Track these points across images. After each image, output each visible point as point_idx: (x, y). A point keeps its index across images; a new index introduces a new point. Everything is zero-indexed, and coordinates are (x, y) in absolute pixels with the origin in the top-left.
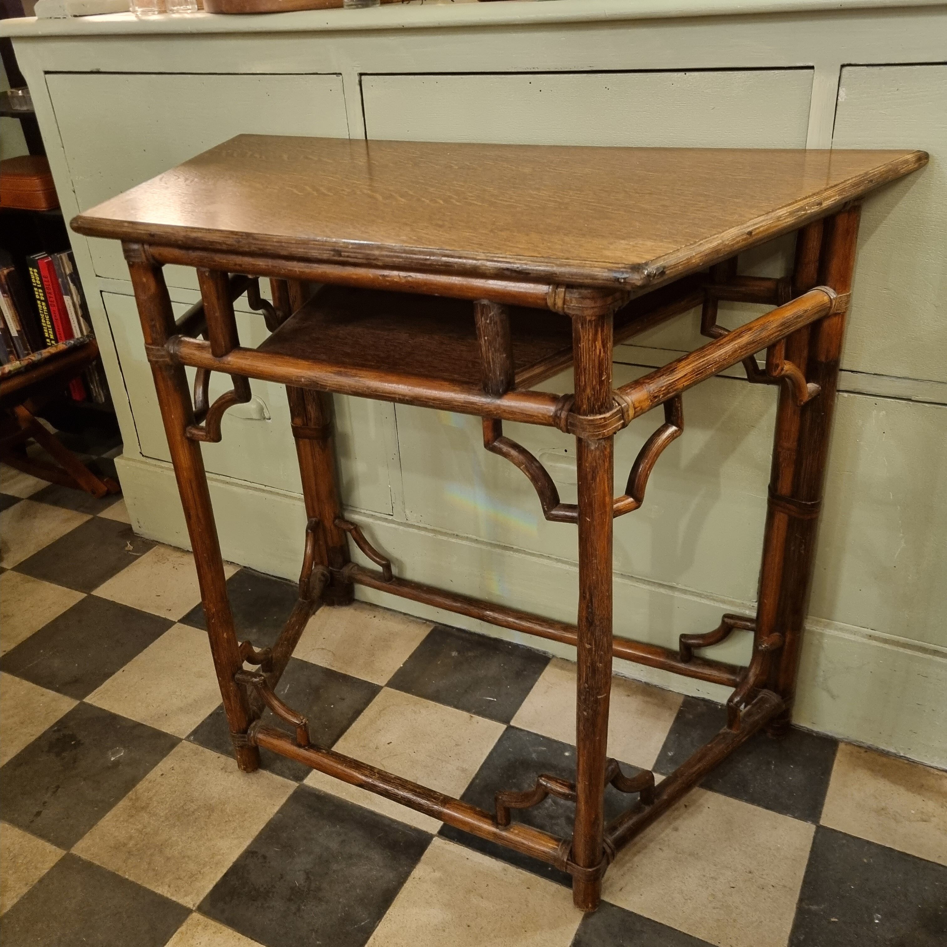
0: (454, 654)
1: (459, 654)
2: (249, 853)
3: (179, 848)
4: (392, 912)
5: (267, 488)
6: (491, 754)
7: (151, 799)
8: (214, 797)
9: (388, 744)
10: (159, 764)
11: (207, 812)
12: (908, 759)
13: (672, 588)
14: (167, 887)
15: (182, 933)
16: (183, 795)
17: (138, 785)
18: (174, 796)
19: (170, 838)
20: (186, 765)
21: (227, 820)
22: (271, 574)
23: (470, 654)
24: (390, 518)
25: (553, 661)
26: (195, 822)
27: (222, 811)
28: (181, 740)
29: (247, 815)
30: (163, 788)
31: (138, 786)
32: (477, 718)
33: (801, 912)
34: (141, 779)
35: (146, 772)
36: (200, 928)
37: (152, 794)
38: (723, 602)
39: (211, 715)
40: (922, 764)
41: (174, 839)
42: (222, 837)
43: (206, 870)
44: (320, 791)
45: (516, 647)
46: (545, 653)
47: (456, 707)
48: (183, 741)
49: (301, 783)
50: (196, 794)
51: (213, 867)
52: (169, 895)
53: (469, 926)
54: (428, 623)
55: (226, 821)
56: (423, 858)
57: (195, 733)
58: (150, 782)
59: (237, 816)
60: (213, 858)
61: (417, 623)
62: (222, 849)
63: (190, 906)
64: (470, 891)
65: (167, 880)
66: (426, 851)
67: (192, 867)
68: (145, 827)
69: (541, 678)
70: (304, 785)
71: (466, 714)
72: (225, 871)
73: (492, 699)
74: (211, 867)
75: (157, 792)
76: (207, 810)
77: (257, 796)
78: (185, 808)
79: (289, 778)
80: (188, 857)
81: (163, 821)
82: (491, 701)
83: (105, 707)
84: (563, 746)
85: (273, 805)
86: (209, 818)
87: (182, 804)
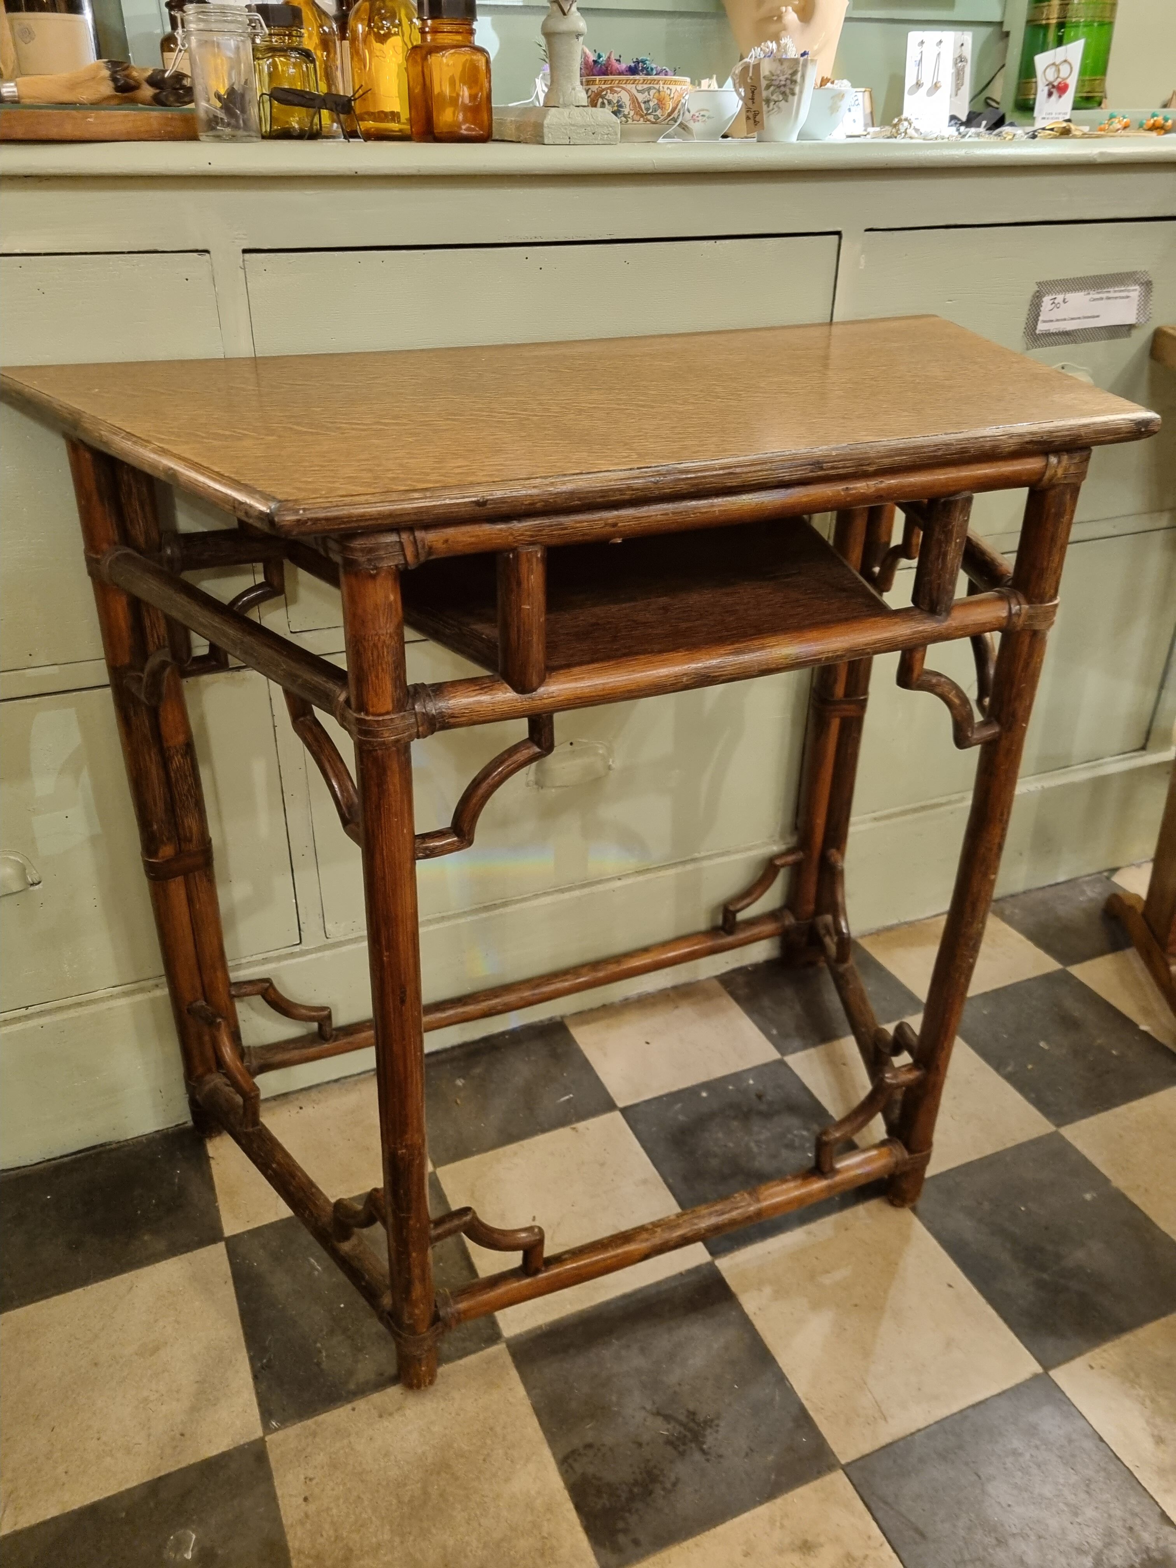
0: (460, 1082)
1: (464, 1078)
2: (565, 1463)
3: (474, 1543)
4: (785, 1360)
5: (31, 1010)
6: (644, 1147)
7: (338, 1538)
8: (424, 1453)
9: (534, 1220)
10: (279, 1493)
11: (443, 1475)
12: (906, 923)
13: (694, 860)
16: (378, 1491)
17: (290, 1544)
18: (366, 1503)
19: (444, 1547)
20: (321, 1458)
21: (483, 1457)
22: (58, 1155)
23: (477, 1071)
24: (297, 949)
25: (567, 1022)
26: (447, 1500)
27: (460, 1454)
28: (262, 1440)
29: (498, 1429)
30: (334, 1511)
31: (293, 1543)
32: (581, 1125)
33: (1009, 1078)
34: (282, 1534)
35: (276, 1520)
37: (331, 1533)
38: (749, 849)
39: (255, 1377)
40: (919, 920)
41: (451, 1543)
42: (507, 1480)
43: (546, 1528)
44: (540, 1327)
45: (513, 1033)
46: (551, 1019)
47: (544, 1131)
48: (267, 1439)
49: (503, 1339)
50: (394, 1473)
51: (549, 1516)
53: (856, 1305)
55: (484, 1460)
56: (733, 1288)
57: (266, 1414)
58: (302, 1524)
59: (489, 1442)
60: (533, 1509)
61: (365, 1080)
62: (528, 1490)
64: (812, 1277)
67: (524, 1544)
69: (582, 1047)
70: (510, 1339)
71: (563, 1131)
72: (570, 1506)
73: (567, 1097)
74: (548, 1520)
75: (333, 1523)
76: (439, 1473)
77: (476, 1400)
78: (406, 1500)
79: (482, 1349)
80: (502, 1540)
81: (402, 1542)
82: (568, 1100)
83: (53, 1512)
84: (691, 1092)
85: (510, 1389)
86: (457, 1479)
87: (394, 1501)
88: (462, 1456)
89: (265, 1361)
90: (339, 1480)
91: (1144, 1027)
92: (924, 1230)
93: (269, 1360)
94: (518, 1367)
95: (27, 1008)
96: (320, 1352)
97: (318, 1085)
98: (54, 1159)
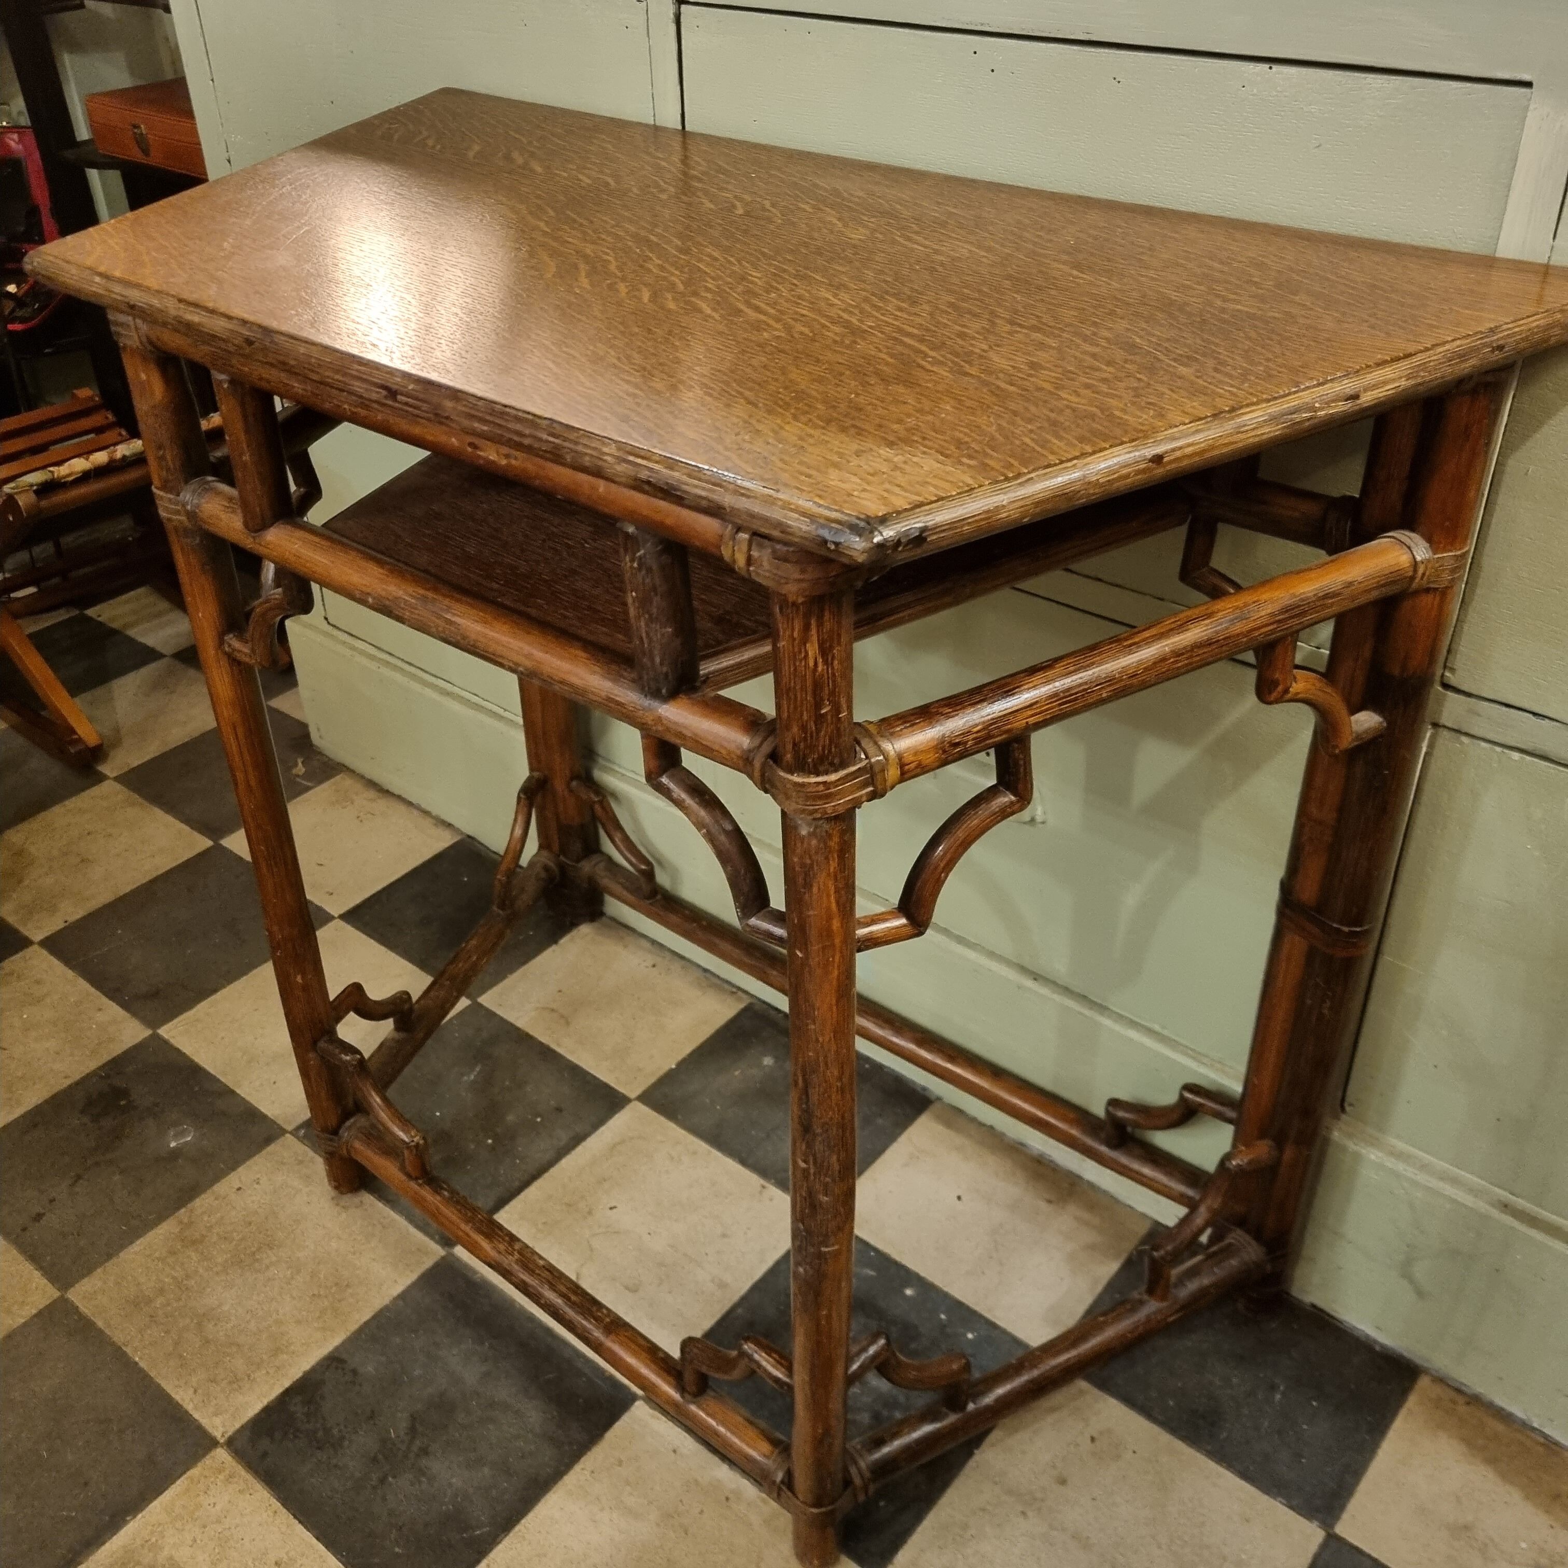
0: (768, 1061)
1: (776, 1062)
2: (331, 1361)
3: (229, 1326)
7: (210, 1228)
8: (307, 1247)
9: (611, 1208)
10: (240, 1169)
11: (289, 1271)
14: (190, 1392)
15: (192, 1480)
16: (260, 1233)
17: (198, 1200)
18: (247, 1231)
19: (220, 1305)
20: (279, 1179)
21: (316, 1292)
25: (935, 1106)
26: (266, 1286)
28: (284, 1132)
29: (349, 1291)
30: (233, 1213)
31: (197, 1202)
32: (771, 1190)
34: (204, 1191)
35: (216, 1180)
36: (221, 1477)
37: (214, 1221)
41: (225, 1308)
43: (259, 1374)
44: (476, 1273)
45: (878, 1068)
46: (924, 1089)
47: (743, 1162)
48: (288, 1135)
49: (450, 1251)
50: (281, 1235)
51: (271, 1371)
52: (189, 1407)
54: (740, 993)
55: (314, 1295)
58: (216, 1199)
59: (333, 1290)
60: (275, 1355)
62: (292, 1343)
63: (218, 1434)
64: (669, 1515)
65: (194, 1380)
67: (239, 1364)
68: (188, 1277)
69: (904, 1137)
70: (453, 1255)
71: (755, 1180)
72: (287, 1384)
74: (268, 1373)
75: (222, 1218)
76: (290, 1267)
77: (375, 1259)
78: (257, 1257)
79: (432, 1237)
80: (238, 1345)
81: (217, 1273)
83: (187, 1050)
84: (906, 1276)
85: (395, 1281)
86: (287, 1283)
88: (311, 1277)
90: (262, 1201)
94: (421, 1277)
97: (689, 961)
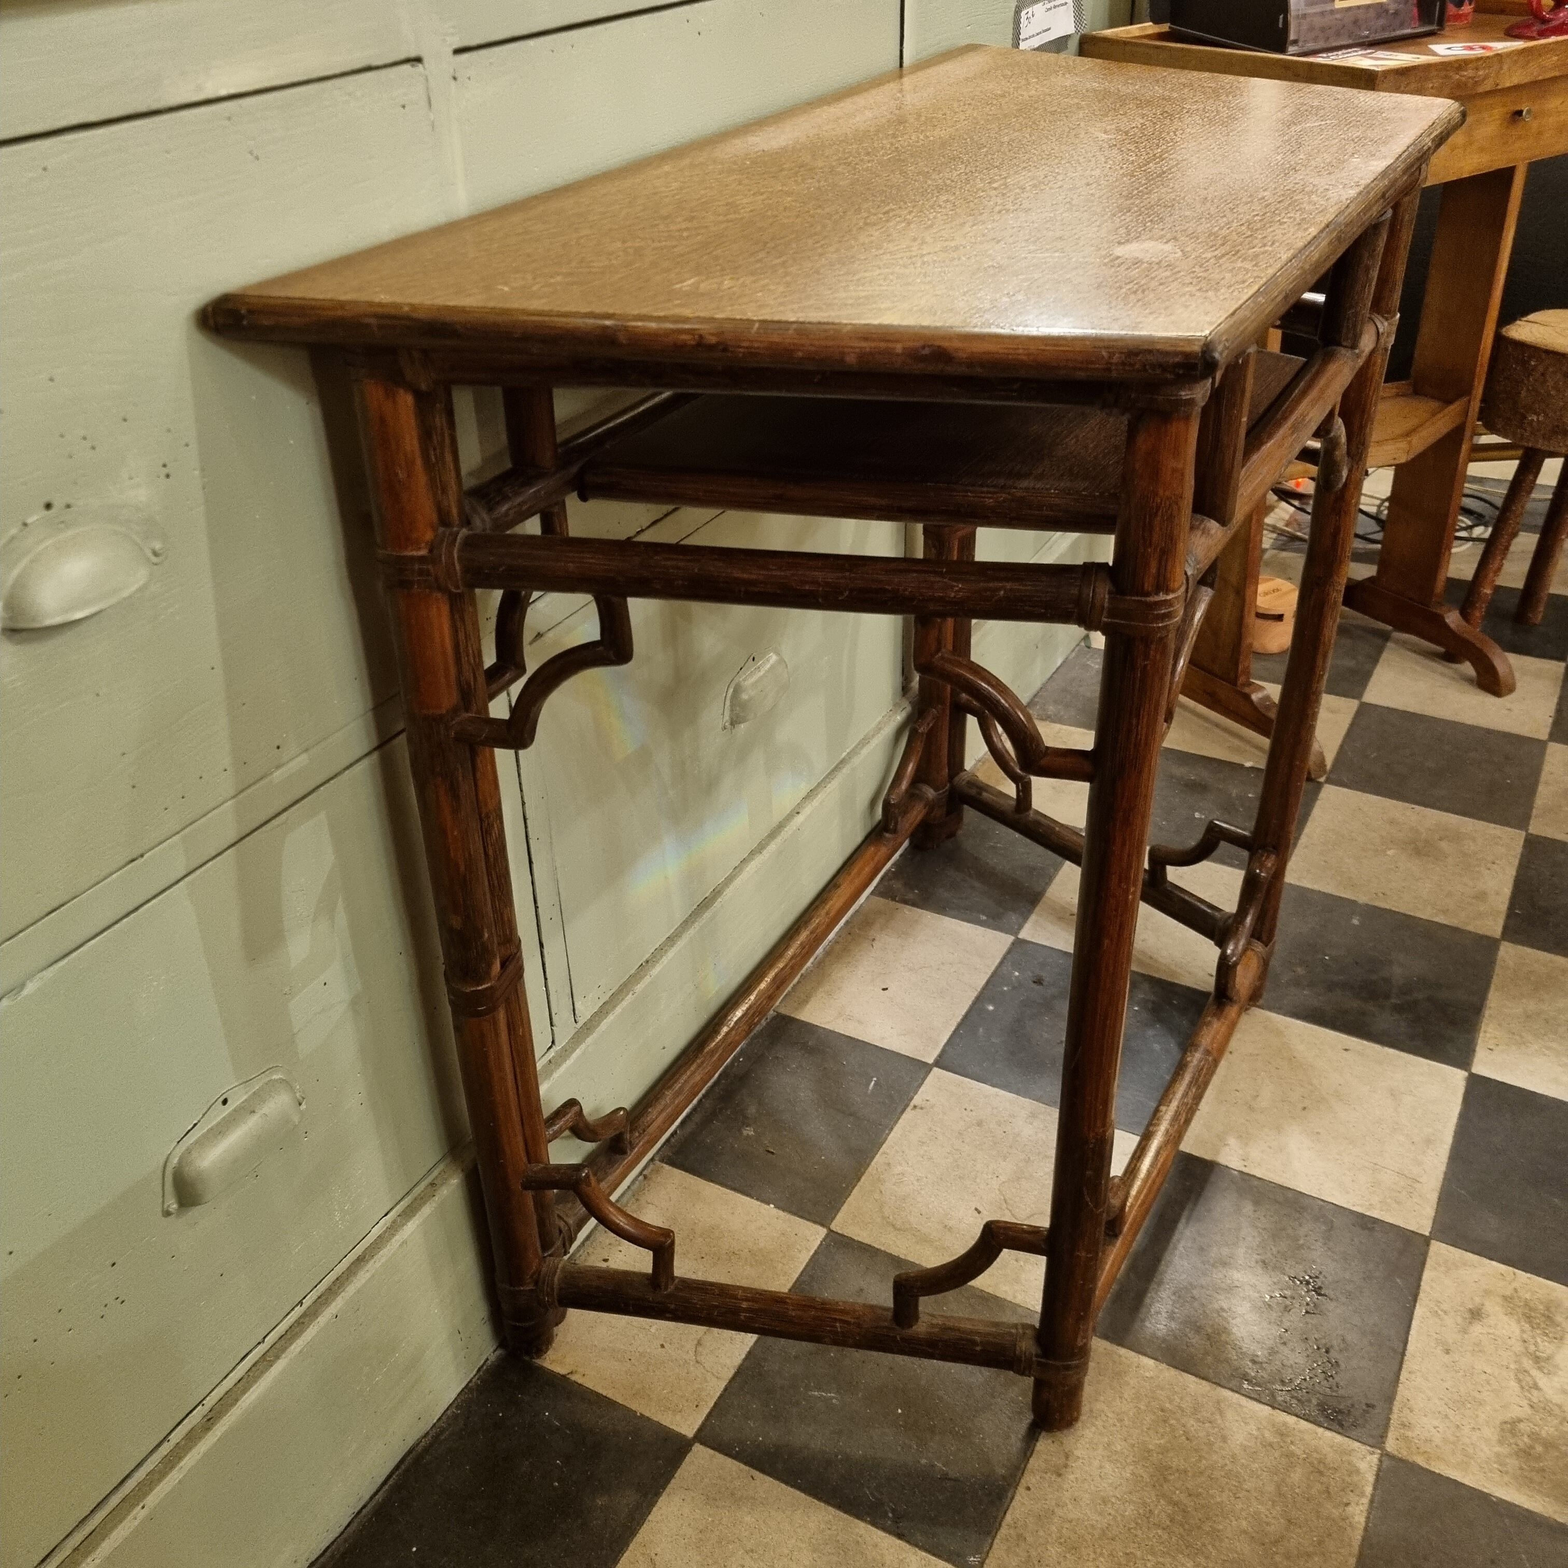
0: (748, 1132)
1: (748, 1125)
3: (1262, 1508)
4: (1305, 1187)
6: (996, 1085)
8: (1133, 1474)
9: (979, 1212)
11: (1171, 1478)
14: (1350, 1509)
15: (1428, 1460)
16: (1136, 1536)
18: (1139, 1553)
19: (1245, 1532)
20: (1053, 1552)
21: (1184, 1438)
23: (752, 1110)
24: (554, 1052)
25: (784, 1012)
26: (1201, 1494)
27: (1164, 1450)
29: (1168, 1406)
32: (918, 1100)
36: (1409, 1434)
39: (900, 1536)
41: (1244, 1524)
42: (1224, 1439)
43: (1297, 1451)
47: (890, 1126)
50: (1130, 1510)
51: (1288, 1440)
52: (1363, 1503)
53: (1304, 1109)
56: (1207, 1157)
59: (1173, 1422)
60: (1271, 1445)
63: (1375, 1459)
65: (1336, 1513)
66: (1194, 1154)
67: (1297, 1476)
69: (828, 1027)
71: (907, 1115)
73: (873, 1083)
74: (1292, 1443)
76: (1166, 1480)
77: (1121, 1398)
78: (1168, 1523)
80: (1278, 1487)
81: (1207, 1558)
82: (875, 1085)
84: (976, 1012)
86: (1186, 1472)
87: (1160, 1532)
88: (1167, 1451)
89: (890, 1515)
90: (1092, 1556)
91: (1248, 764)
92: (1281, 1017)
93: (893, 1511)
94: (1121, 1344)
95: (301, 1303)
96: (933, 1466)
98: (364, 1507)
